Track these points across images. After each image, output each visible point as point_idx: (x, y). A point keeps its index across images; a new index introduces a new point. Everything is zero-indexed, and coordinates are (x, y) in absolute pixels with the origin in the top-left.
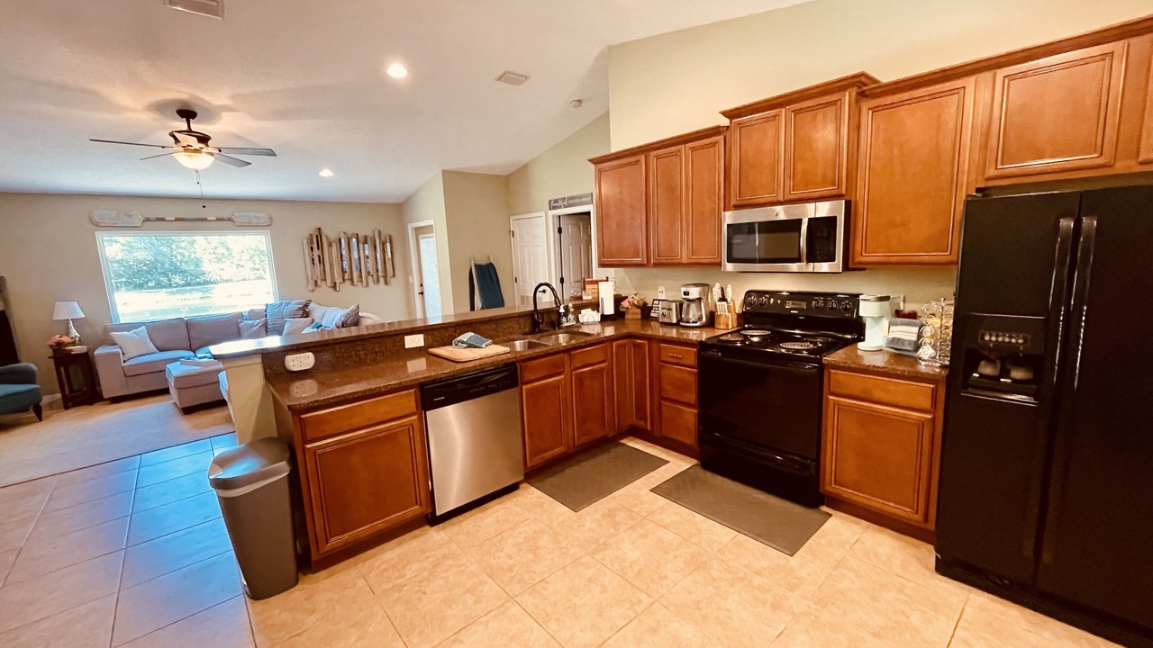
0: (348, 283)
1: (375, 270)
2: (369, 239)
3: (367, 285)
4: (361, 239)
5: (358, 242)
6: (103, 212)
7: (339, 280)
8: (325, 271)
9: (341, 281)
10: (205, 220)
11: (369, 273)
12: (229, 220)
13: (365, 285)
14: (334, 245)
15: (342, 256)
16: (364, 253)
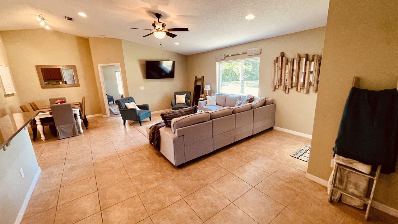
0: (295, 89)
1: (316, 82)
2: (316, 57)
3: (308, 92)
4: (311, 58)
5: (307, 60)
6: (217, 55)
7: (289, 86)
8: (281, 80)
9: (290, 87)
10: (238, 54)
11: (310, 83)
12: (246, 53)
13: (305, 92)
14: (289, 63)
15: (293, 70)
16: (310, 68)
